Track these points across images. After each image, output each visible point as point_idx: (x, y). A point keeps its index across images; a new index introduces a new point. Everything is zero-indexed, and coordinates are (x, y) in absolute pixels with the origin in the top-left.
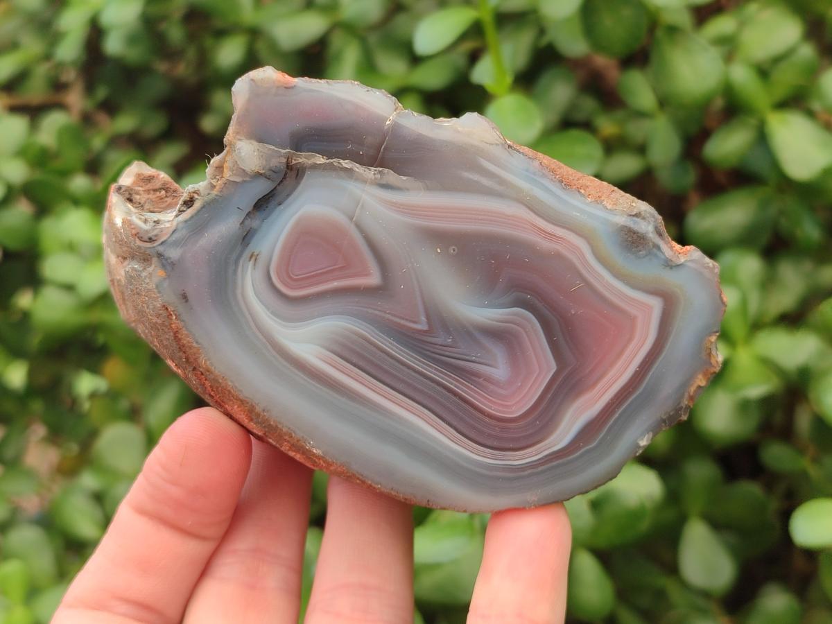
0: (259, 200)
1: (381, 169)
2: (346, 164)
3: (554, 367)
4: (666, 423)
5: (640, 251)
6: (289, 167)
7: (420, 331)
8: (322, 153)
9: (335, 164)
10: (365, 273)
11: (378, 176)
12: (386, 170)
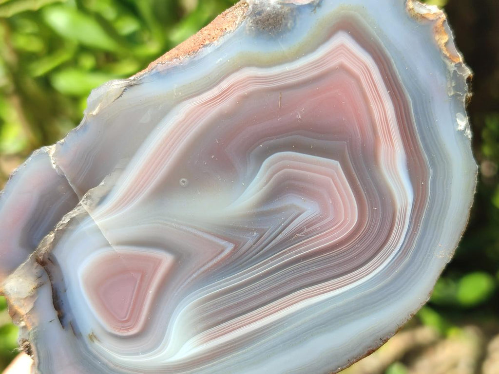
0: (53, 303)
1: (85, 196)
2: (66, 220)
3: (337, 164)
4: (459, 95)
5: (286, 25)
6: (42, 263)
7: (231, 252)
8: (47, 232)
9: (61, 228)
10: (157, 263)
11: (89, 201)
12: (88, 193)
